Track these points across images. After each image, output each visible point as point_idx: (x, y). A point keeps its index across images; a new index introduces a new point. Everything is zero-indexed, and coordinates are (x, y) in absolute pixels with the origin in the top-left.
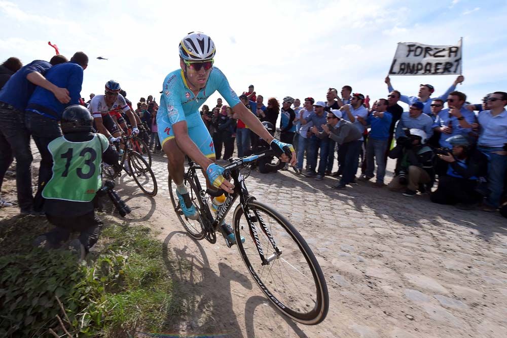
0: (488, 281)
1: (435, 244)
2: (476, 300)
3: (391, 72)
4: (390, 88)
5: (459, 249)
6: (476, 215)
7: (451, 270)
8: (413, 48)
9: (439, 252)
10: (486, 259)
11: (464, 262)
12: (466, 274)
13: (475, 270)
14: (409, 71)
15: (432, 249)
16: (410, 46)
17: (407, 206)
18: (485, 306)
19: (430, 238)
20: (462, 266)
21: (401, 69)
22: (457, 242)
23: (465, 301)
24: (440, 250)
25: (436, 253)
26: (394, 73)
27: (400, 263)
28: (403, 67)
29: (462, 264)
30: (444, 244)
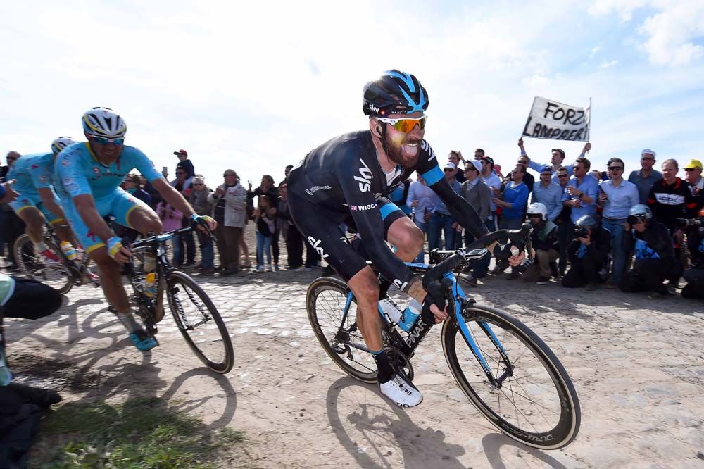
0: (601, 357)
1: (560, 331)
2: (589, 378)
3: (525, 134)
4: (523, 152)
5: (582, 331)
6: (601, 294)
7: (572, 354)
8: (551, 108)
9: (563, 338)
10: (602, 336)
11: (584, 343)
12: (584, 355)
13: (593, 349)
14: (543, 134)
15: (556, 337)
16: (549, 104)
17: (539, 295)
18: (596, 381)
19: (556, 326)
20: (581, 348)
21: (536, 131)
22: (581, 325)
23: (580, 382)
24: (565, 336)
25: (560, 340)
26: (528, 135)
27: (525, 358)
28: (538, 129)
29: (583, 346)
30: (568, 329)
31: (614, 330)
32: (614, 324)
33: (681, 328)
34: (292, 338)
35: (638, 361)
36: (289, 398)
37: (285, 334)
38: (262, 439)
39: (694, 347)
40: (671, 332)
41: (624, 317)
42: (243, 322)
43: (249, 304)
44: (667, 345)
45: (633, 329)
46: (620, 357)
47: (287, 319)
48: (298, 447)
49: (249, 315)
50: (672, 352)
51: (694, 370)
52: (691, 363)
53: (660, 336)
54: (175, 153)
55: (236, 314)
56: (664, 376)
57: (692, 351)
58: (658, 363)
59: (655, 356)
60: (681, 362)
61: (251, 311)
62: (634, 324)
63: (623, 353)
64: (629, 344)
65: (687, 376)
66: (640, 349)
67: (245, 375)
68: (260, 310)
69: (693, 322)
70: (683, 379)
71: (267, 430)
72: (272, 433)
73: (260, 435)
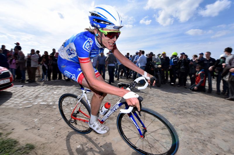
31: (148, 97)
32: (148, 95)
33: (164, 95)
34: (53, 105)
35: (156, 106)
36: (52, 128)
37: (51, 103)
38: (42, 146)
39: (168, 101)
40: (162, 97)
41: (150, 93)
42: (36, 100)
43: (38, 93)
44: (162, 101)
45: (153, 97)
46: (151, 105)
47: (52, 98)
48: (56, 148)
49: (39, 97)
50: (164, 103)
51: (170, 108)
52: (168, 106)
53: (160, 98)
54: (15, 44)
55: (33, 97)
56: (163, 111)
57: (168, 103)
58: (161, 107)
59: (160, 105)
60: (166, 106)
61: (39, 96)
62: (153, 95)
63: (152, 104)
64: (153, 101)
65: (168, 110)
66: (156, 102)
67: (36, 120)
68: (42, 95)
69: (167, 94)
70: (168, 111)
71: (44, 142)
72: (46, 143)
73: (41, 145)
